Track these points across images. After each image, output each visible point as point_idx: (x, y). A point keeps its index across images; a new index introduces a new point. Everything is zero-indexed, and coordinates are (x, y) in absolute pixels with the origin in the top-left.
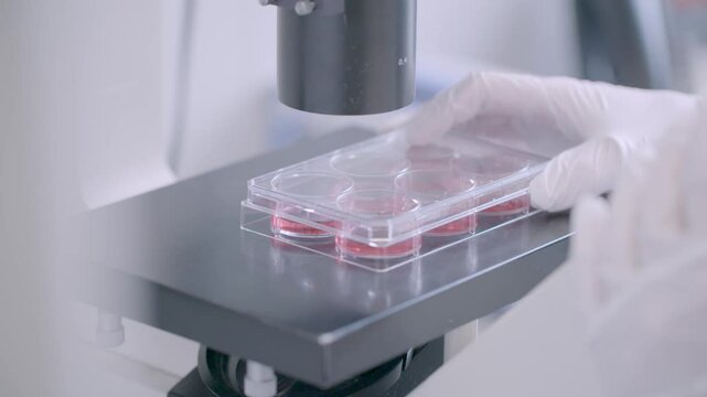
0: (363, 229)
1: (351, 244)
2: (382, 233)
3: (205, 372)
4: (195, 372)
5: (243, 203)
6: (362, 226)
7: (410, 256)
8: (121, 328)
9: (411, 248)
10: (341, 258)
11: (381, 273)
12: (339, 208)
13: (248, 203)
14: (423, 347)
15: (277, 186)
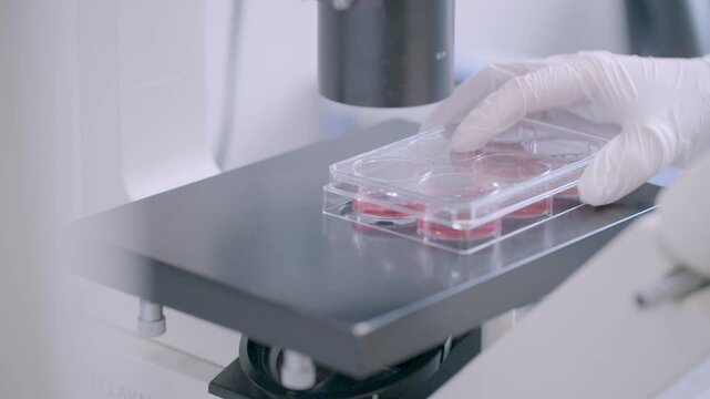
0: (445, 212)
1: (434, 227)
2: (464, 215)
3: (246, 364)
4: (237, 363)
5: (325, 188)
6: (446, 209)
7: (492, 238)
8: (162, 318)
9: (492, 230)
10: (425, 240)
11: (465, 256)
12: (421, 191)
13: (330, 188)
14: (466, 335)
15: (358, 170)
